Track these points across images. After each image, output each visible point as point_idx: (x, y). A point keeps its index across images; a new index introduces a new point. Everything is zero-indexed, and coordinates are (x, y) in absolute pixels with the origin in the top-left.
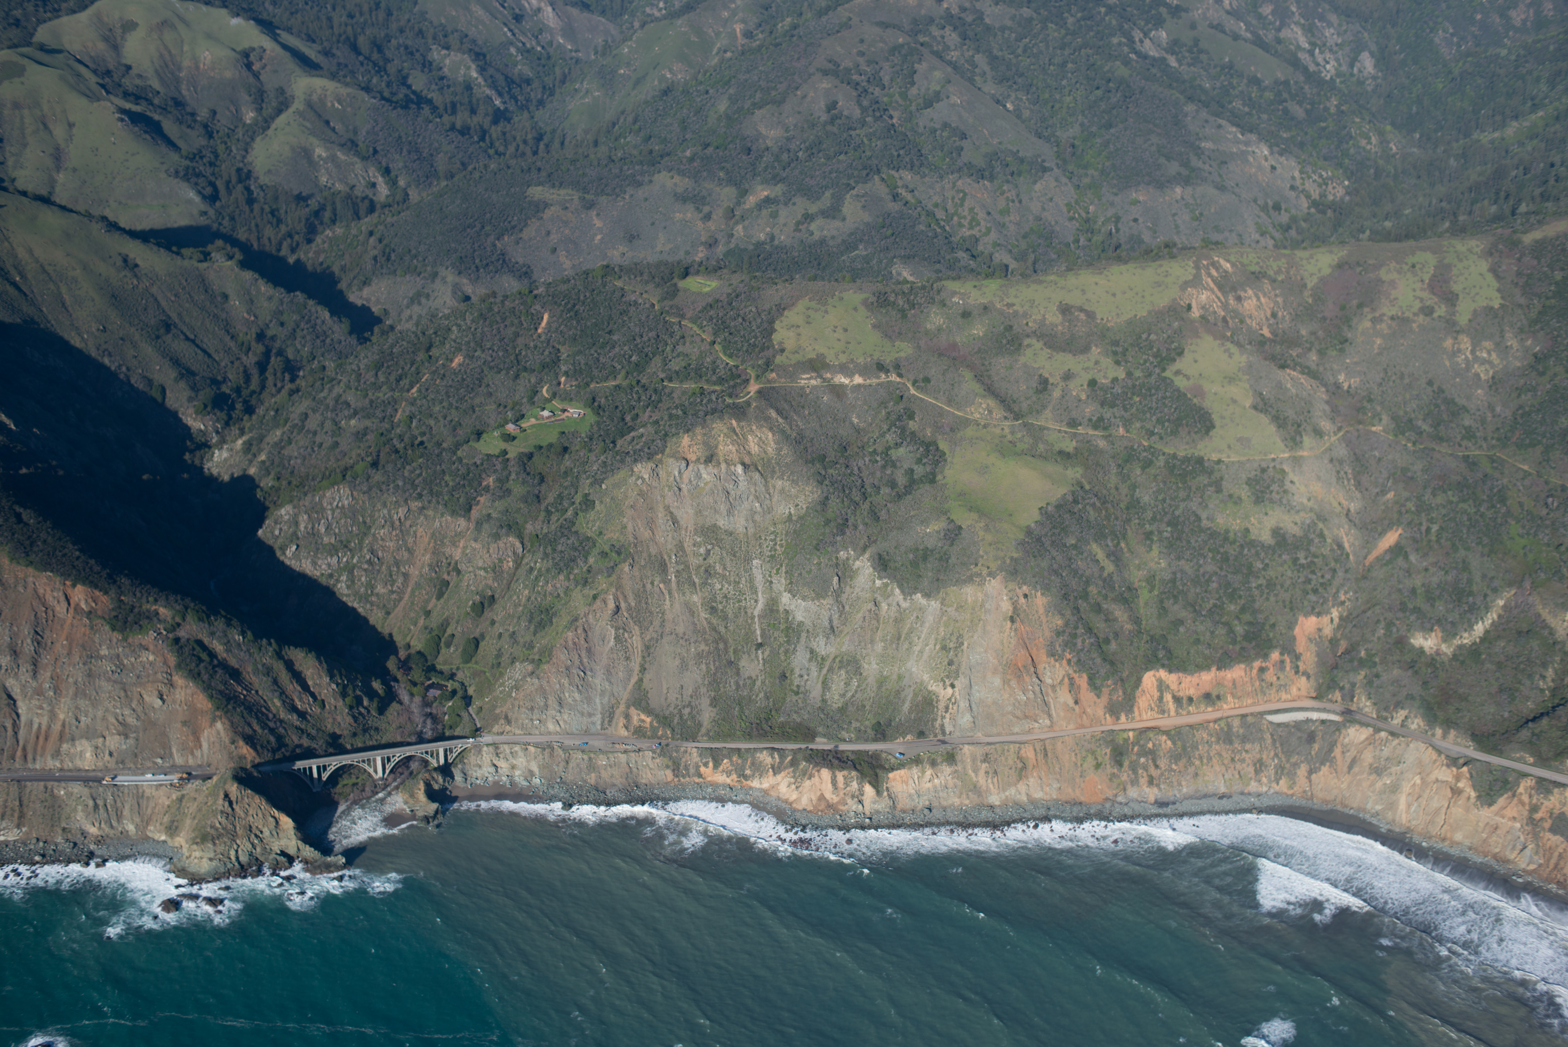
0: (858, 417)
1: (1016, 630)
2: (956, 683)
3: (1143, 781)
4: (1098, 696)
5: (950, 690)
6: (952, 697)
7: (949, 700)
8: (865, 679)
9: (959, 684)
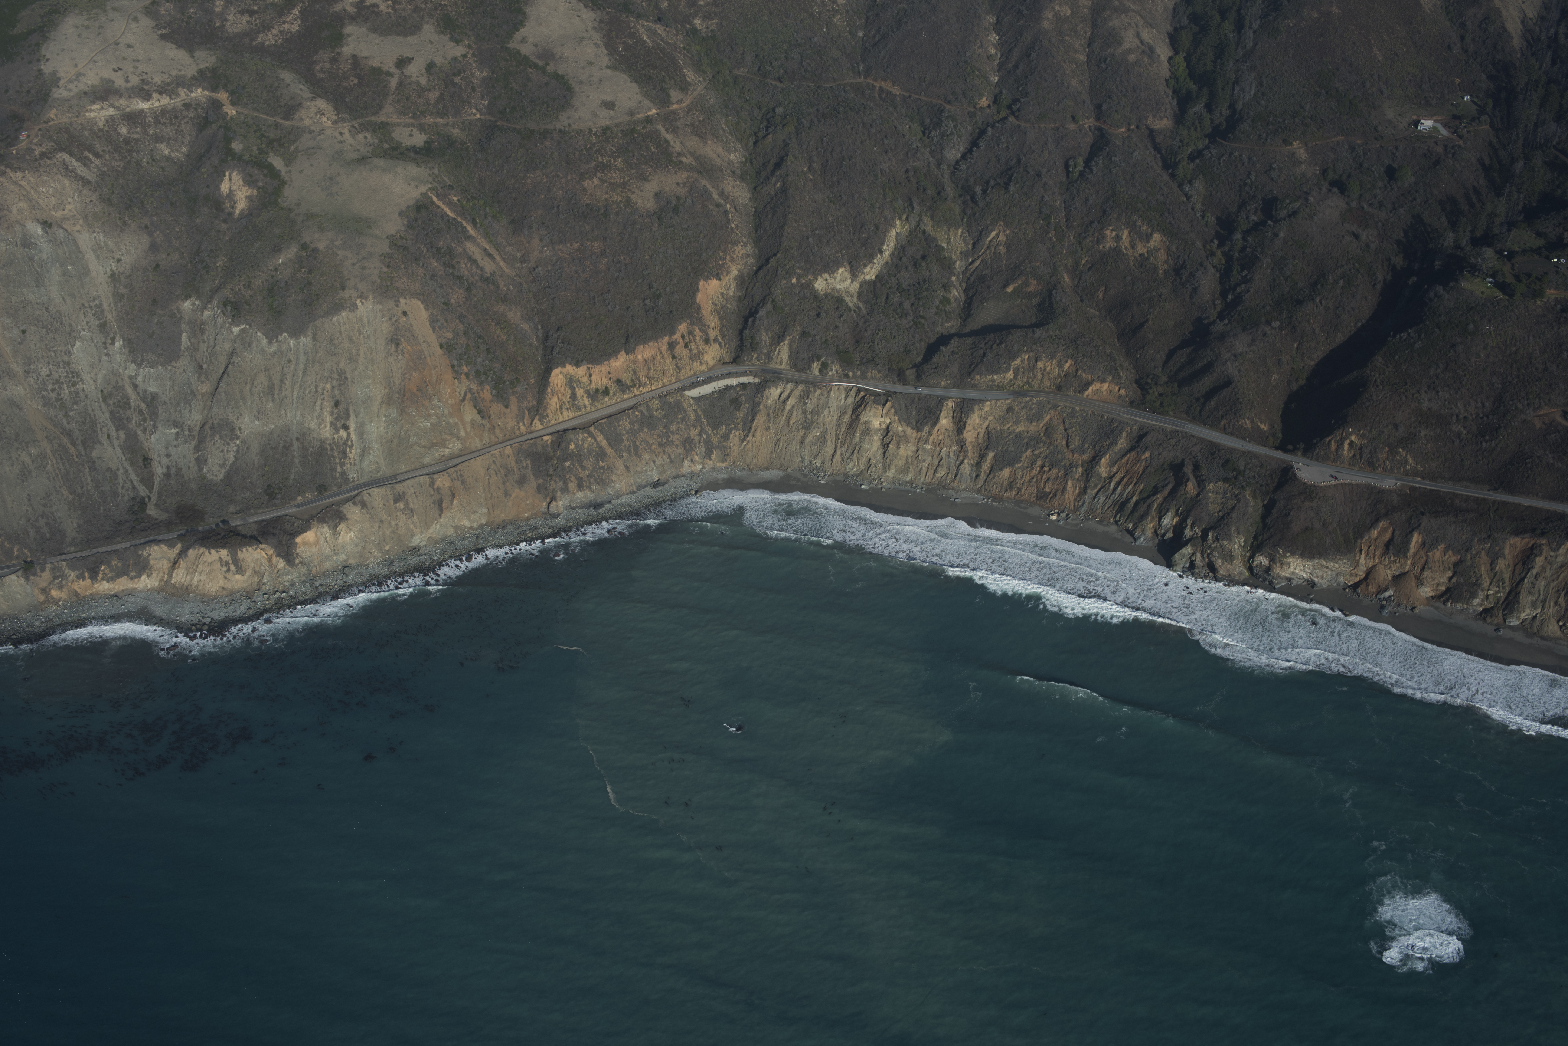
1: (403, 353)
2: (348, 422)
3: (572, 486)
4: (507, 407)
5: (343, 434)
6: (347, 440)
7: (344, 444)
8: (244, 442)
9: (352, 424)
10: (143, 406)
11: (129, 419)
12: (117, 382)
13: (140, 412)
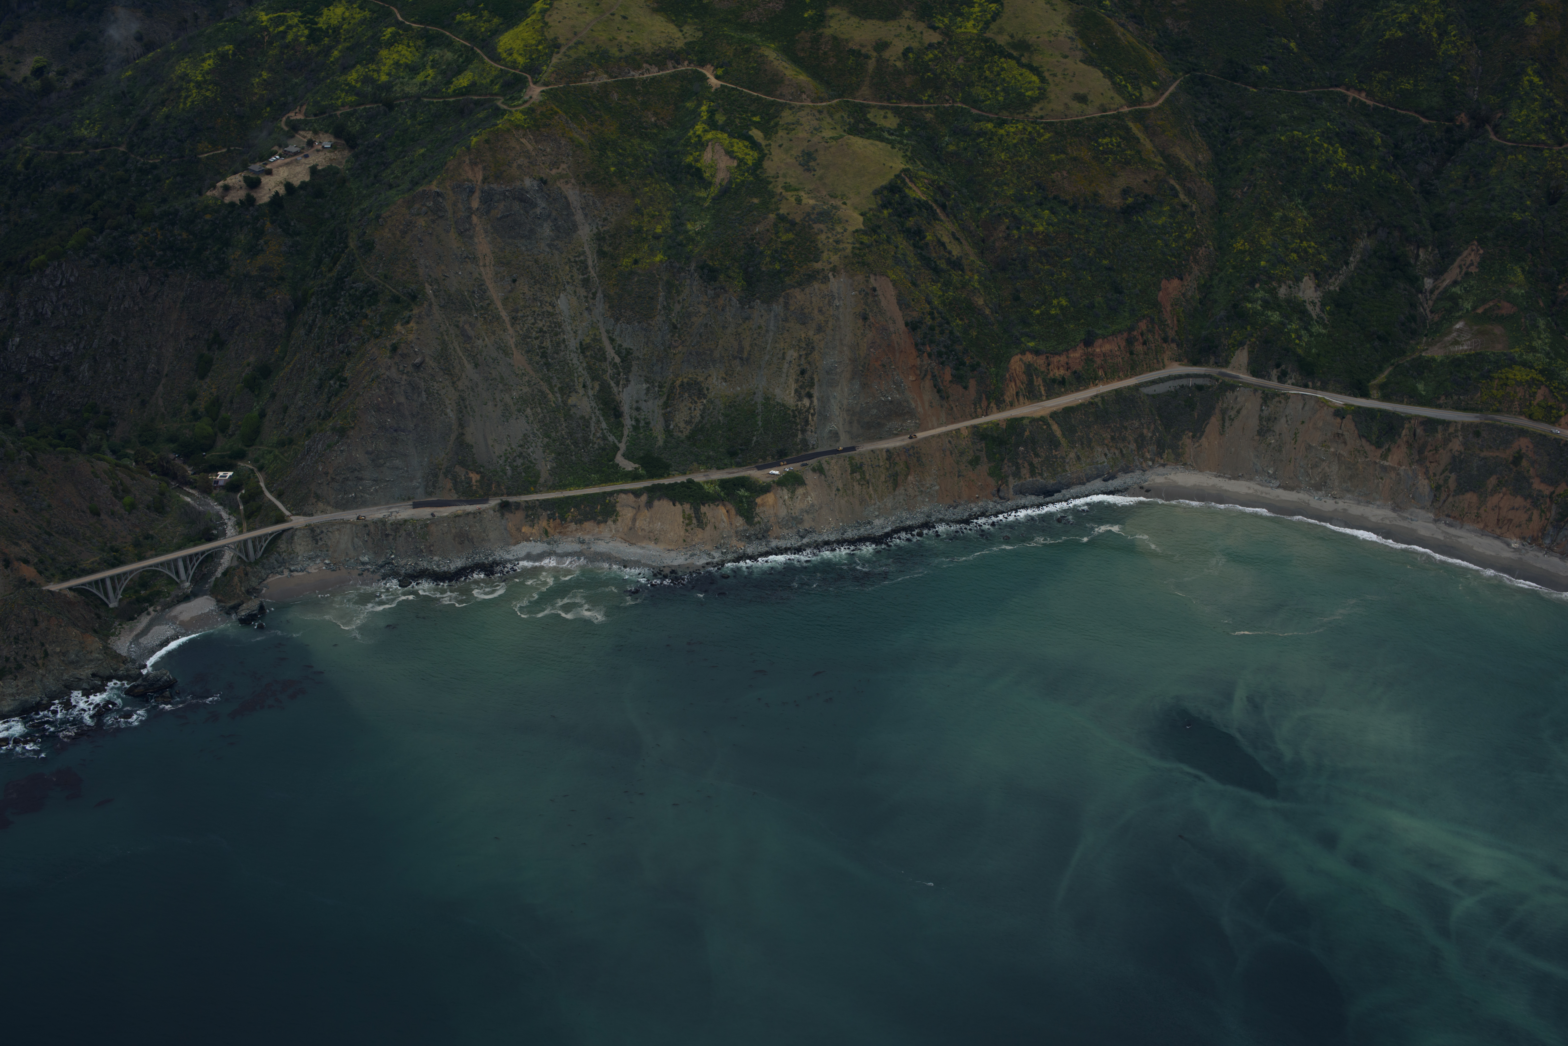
0: (656, 114)
1: (870, 328)
2: (812, 391)
3: (1025, 472)
4: (966, 388)
5: (806, 402)
6: (810, 408)
7: (806, 411)
8: (711, 402)
9: (816, 392)
10: (617, 360)
11: (605, 371)
12: (595, 335)
13: (615, 365)
